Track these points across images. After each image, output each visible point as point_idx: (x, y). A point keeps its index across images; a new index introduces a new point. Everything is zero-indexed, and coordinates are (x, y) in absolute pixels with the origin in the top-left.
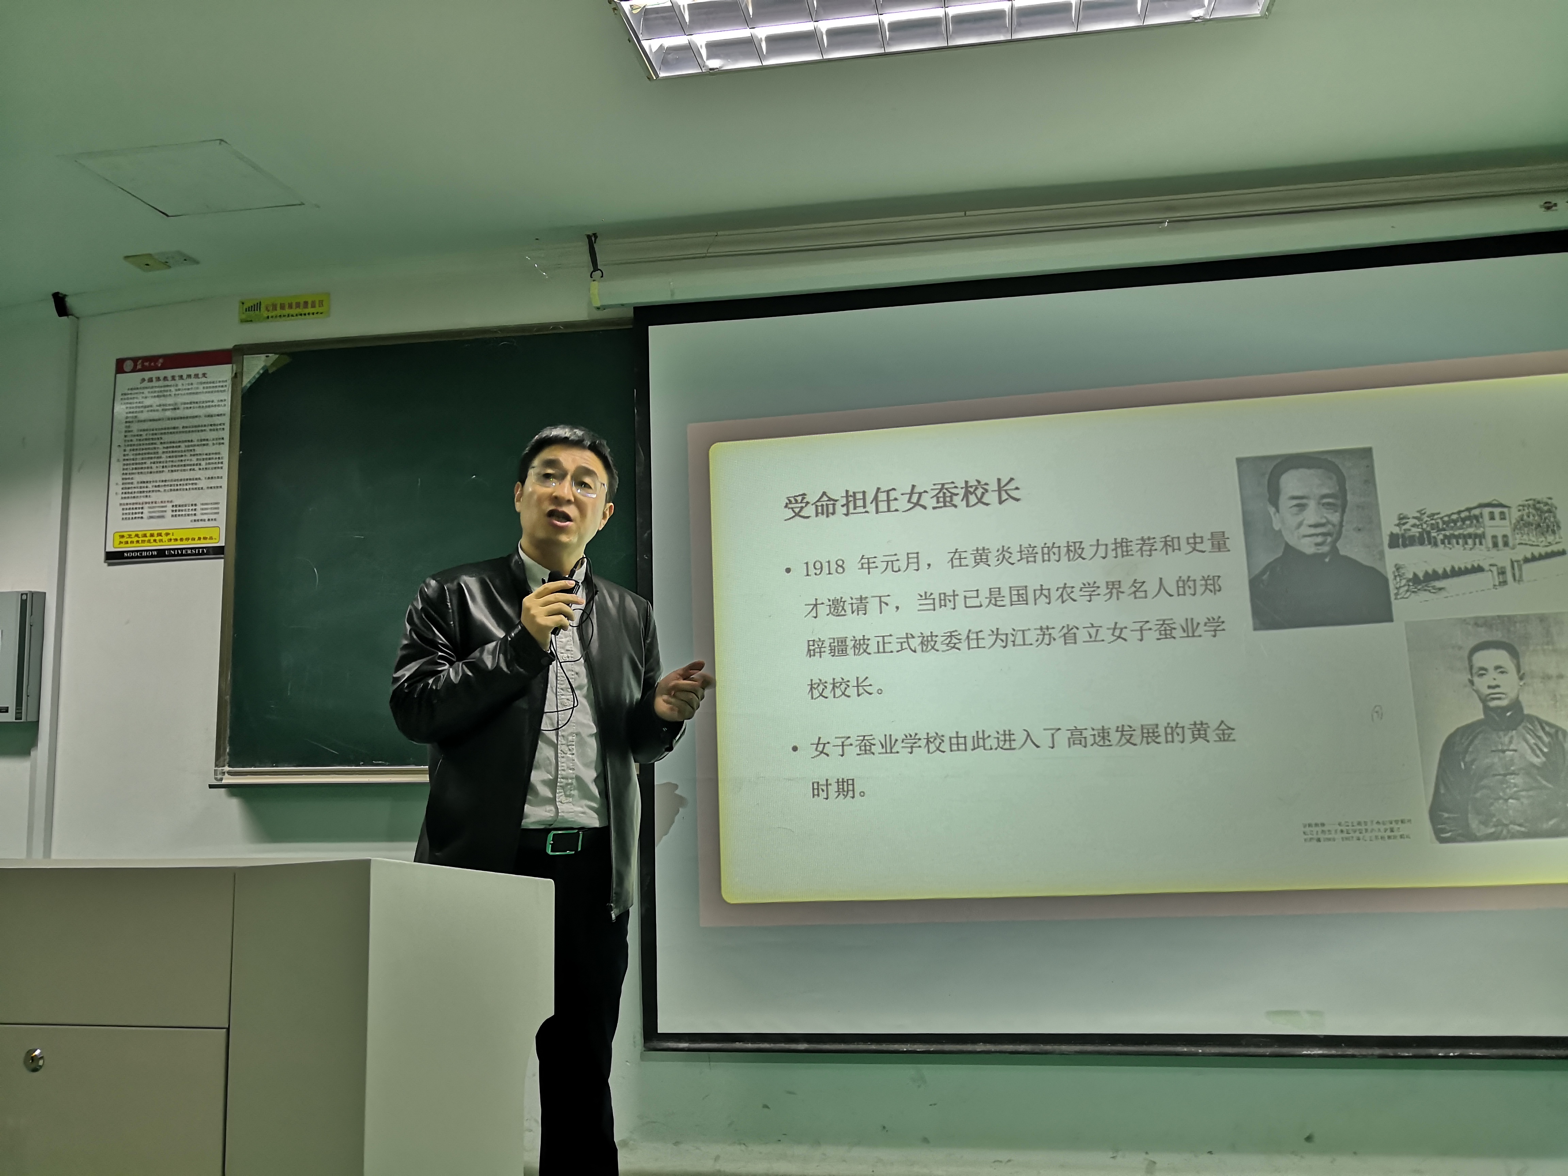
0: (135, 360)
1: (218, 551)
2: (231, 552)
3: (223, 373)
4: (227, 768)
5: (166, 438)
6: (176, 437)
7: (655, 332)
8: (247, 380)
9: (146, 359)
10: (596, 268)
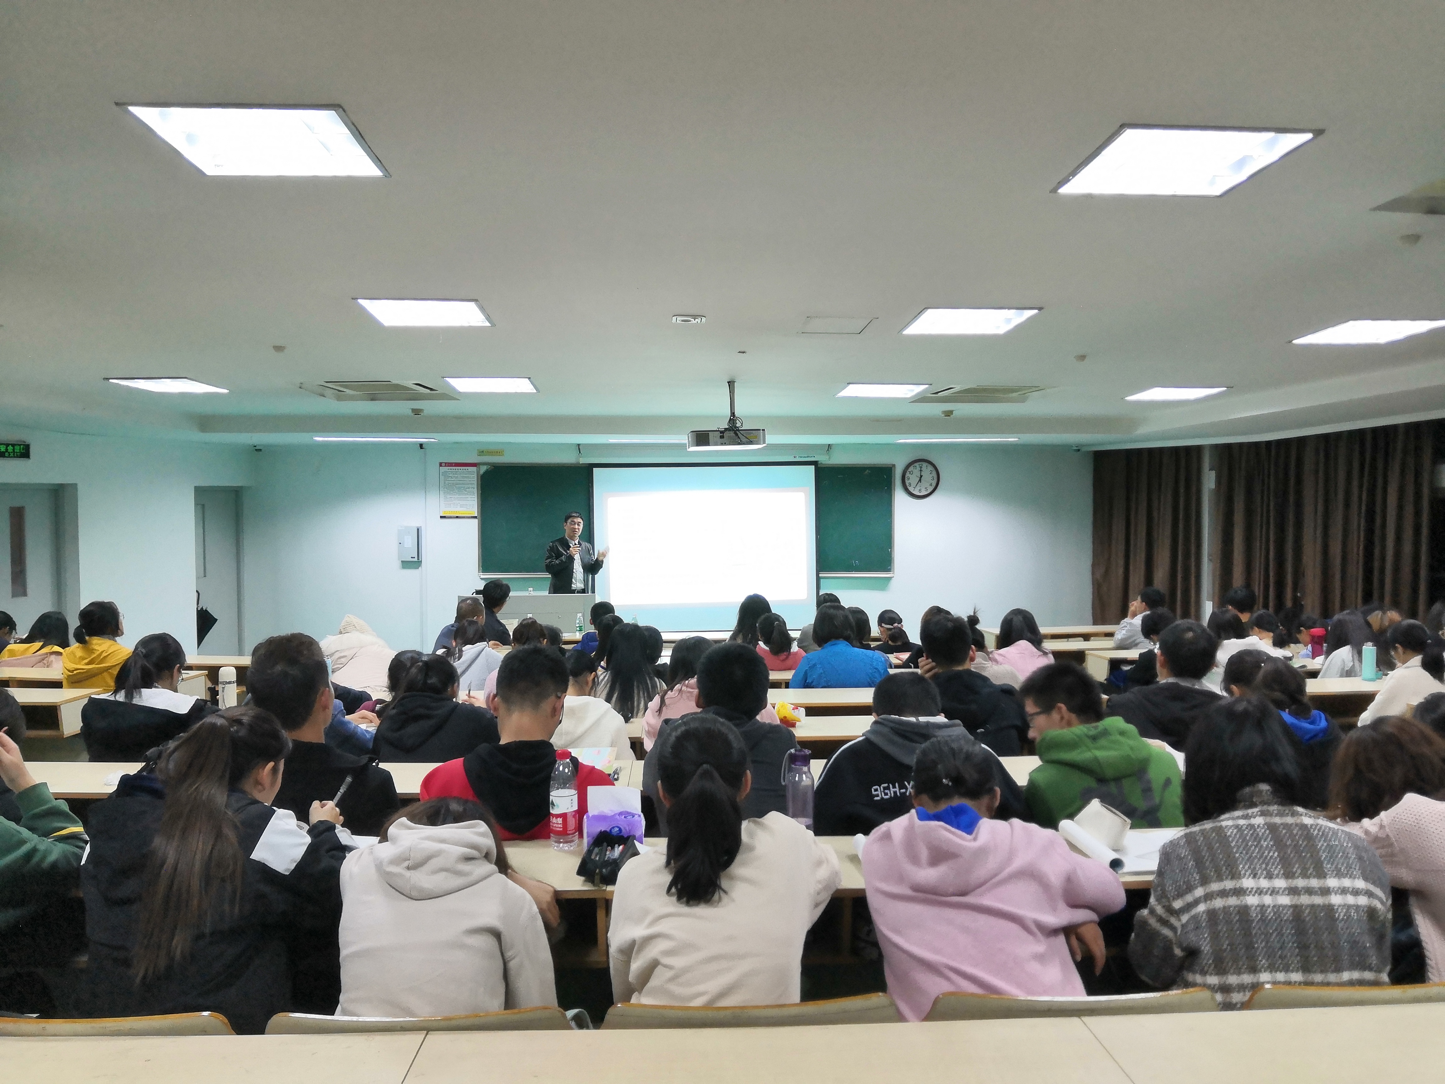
0: (446, 463)
1: (475, 517)
2: (479, 517)
3: (474, 469)
4: (481, 573)
5: (457, 486)
6: (460, 486)
7: (596, 470)
8: (482, 472)
9: (449, 463)
10: (580, 452)
